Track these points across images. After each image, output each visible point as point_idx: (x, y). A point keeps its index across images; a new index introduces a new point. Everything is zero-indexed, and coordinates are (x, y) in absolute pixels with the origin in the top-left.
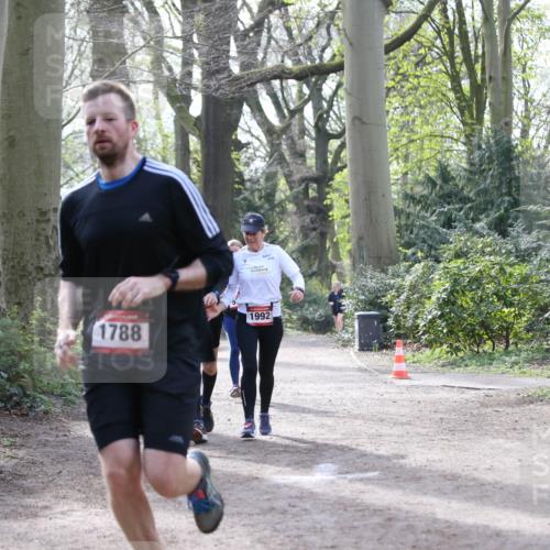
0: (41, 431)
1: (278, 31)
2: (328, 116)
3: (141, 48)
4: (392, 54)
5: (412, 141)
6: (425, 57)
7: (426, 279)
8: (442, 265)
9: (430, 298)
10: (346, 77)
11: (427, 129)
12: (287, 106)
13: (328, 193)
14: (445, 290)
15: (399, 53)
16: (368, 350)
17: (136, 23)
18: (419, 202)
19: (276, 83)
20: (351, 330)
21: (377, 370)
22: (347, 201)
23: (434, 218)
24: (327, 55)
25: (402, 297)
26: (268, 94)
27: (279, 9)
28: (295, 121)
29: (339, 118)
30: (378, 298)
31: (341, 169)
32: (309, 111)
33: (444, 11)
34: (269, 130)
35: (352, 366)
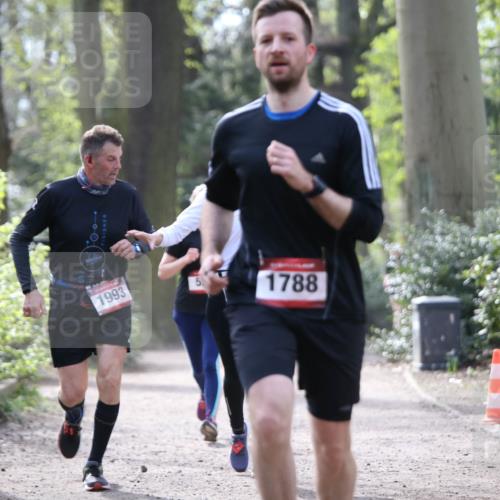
13: (361, 75)
16: (438, 369)
20: (405, 330)
21: (457, 407)
22: (396, 90)
30: (456, 270)
31: (385, 29)
35: (406, 398)
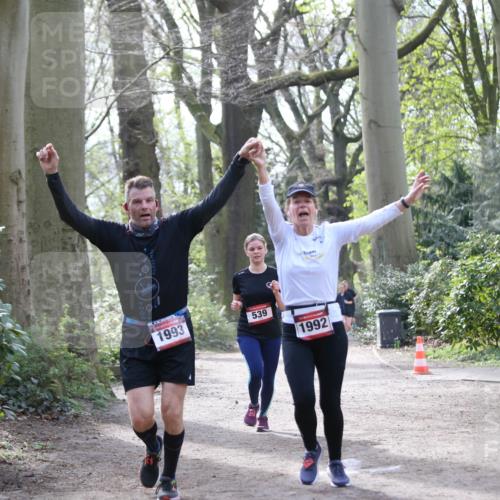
0: (72, 434)
1: (294, 39)
2: (346, 120)
3: (160, 59)
4: (405, 58)
5: (428, 142)
6: (438, 60)
7: (444, 277)
8: (459, 262)
9: (448, 294)
10: (361, 81)
11: (443, 130)
12: (305, 112)
13: (348, 195)
14: (462, 287)
15: (412, 57)
16: (389, 347)
17: (155, 34)
18: (437, 201)
19: (294, 90)
20: (372, 328)
21: (399, 367)
22: (366, 203)
23: (451, 217)
24: (343, 61)
25: (422, 294)
26: (287, 100)
27: (295, 17)
28: (314, 126)
29: (356, 122)
30: (399, 296)
31: (359, 172)
32: (326, 116)
33: (455, 14)
34: (289, 136)
35: (373, 363)
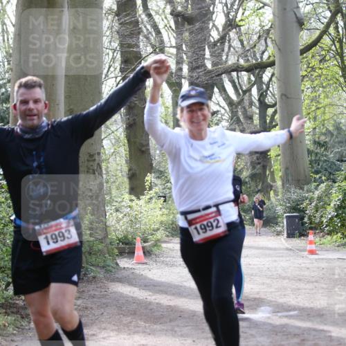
0: (91, 289)
1: (235, 42)
2: (267, 94)
3: (150, 54)
4: (305, 55)
5: (318, 108)
6: (325, 57)
7: (327, 193)
8: (337, 184)
9: (330, 204)
10: (276, 70)
11: (327, 101)
12: (241, 88)
14: (338, 200)
15: (309, 54)
16: (292, 237)
17: (148, 38)
18: (323, 146)
19: (234, 74)
20: (281, 225)
21: (298, 250)
23: (332, 156)
24: (265, 56)
25: (313, 204)
26: (229, 81)
27: (236, 29)
28: (246, 97)
29: (274, 95)
30: (298, 205)
31: (275, 126)
32: (254, 91)
33: (337, 28)
34: (230, 103)
35: (282, 247)
